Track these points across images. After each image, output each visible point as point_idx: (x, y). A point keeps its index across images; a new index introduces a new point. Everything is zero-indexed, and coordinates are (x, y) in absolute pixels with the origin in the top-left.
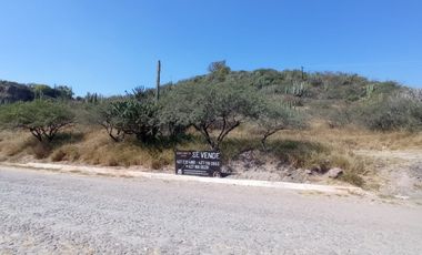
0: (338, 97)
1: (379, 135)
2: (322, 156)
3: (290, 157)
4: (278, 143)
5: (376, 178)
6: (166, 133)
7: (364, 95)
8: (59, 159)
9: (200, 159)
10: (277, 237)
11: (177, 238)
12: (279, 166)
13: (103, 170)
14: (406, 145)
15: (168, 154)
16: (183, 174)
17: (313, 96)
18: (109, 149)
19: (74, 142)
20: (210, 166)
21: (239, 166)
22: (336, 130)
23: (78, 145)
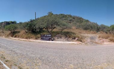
0: (78, 22)
1: (85, 31)
2: (74, 35)
3: (68, 36)
4: (65, 32)
5: (84, 40)
6: (38, 30)
7: (83, 22)
8: (15, 37)
9: (47, 36)
10: (64, 54)
11: (42, 55)
12: (65, 38)
13: (24, 40)
14: (89, 33)
15: (39, 35)
16: (43, 40)
17: (73, 21)
18: (25, 34)
19: (18, 33)
20: (49, 38)
21: (56, 38)
22: (77, 29)
23: (19, 34)
